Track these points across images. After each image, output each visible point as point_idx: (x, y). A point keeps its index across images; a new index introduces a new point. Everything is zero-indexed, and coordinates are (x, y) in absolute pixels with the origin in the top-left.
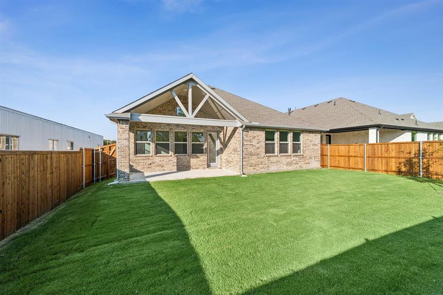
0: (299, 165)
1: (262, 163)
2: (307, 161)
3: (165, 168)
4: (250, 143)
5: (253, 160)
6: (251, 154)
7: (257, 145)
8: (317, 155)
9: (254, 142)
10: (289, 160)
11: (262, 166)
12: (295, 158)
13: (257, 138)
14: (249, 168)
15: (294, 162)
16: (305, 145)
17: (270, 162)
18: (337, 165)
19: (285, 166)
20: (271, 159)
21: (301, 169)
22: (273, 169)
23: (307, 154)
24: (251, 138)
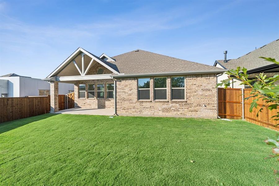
0: (180, 112)
1: (134, 108)
2: (192, 109)
3: (92, 106)
4: (122, 91)
5: (126, 104)
6: (124, 100)
7: (130, 92)
8: (212, 102)
9: (127, 90)
10: (165, 106)
11: (134, 110)
12: (174, 105)
13: (129, 86)
14: (122, 111)
15: (172, 108)
16: (189, 91)
17: (143, 107)
18: (252, 118)
19: (161, 112)
20: (144, 104)
21: (182, 116)
22: (147, 113)
23: (192, 100)
24: (123, 86)
